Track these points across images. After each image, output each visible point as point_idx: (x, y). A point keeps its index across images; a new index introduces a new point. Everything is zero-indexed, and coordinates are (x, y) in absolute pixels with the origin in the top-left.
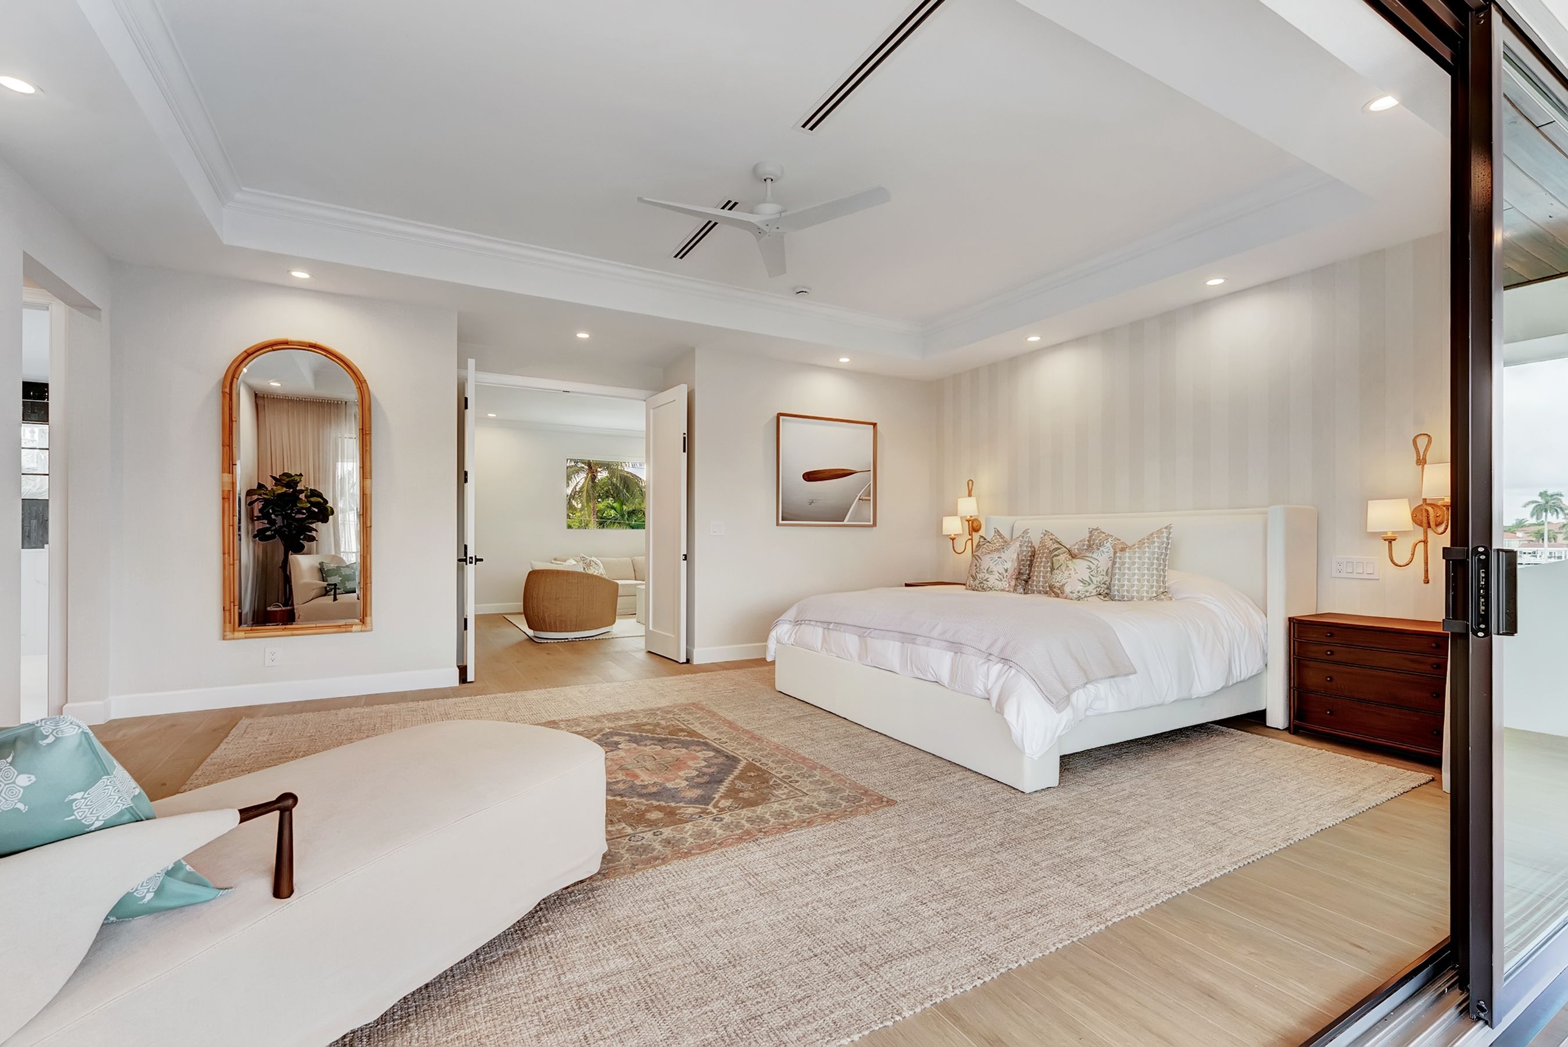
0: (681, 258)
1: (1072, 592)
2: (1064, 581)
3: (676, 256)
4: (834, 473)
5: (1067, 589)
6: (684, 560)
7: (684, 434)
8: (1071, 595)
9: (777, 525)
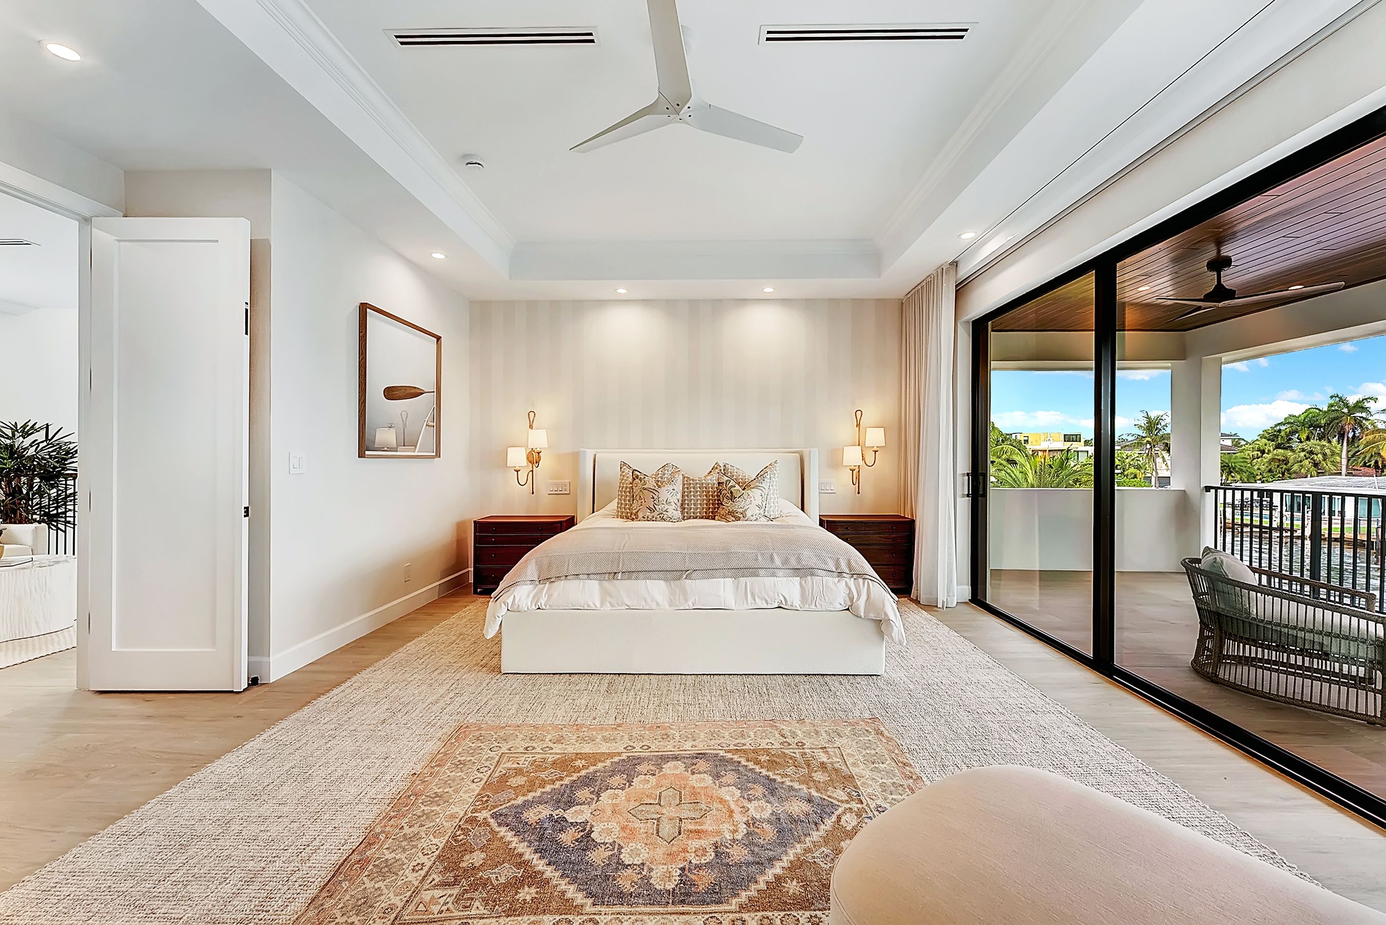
0: (402, 43)
1: (752, 516)
2: (746, 507)
3: (397, 37)
4: (408, 391)
5: (749, 514)
6: (245, 516)
7: (247, 303)
8: (752, 518)
9: (361, 455)
